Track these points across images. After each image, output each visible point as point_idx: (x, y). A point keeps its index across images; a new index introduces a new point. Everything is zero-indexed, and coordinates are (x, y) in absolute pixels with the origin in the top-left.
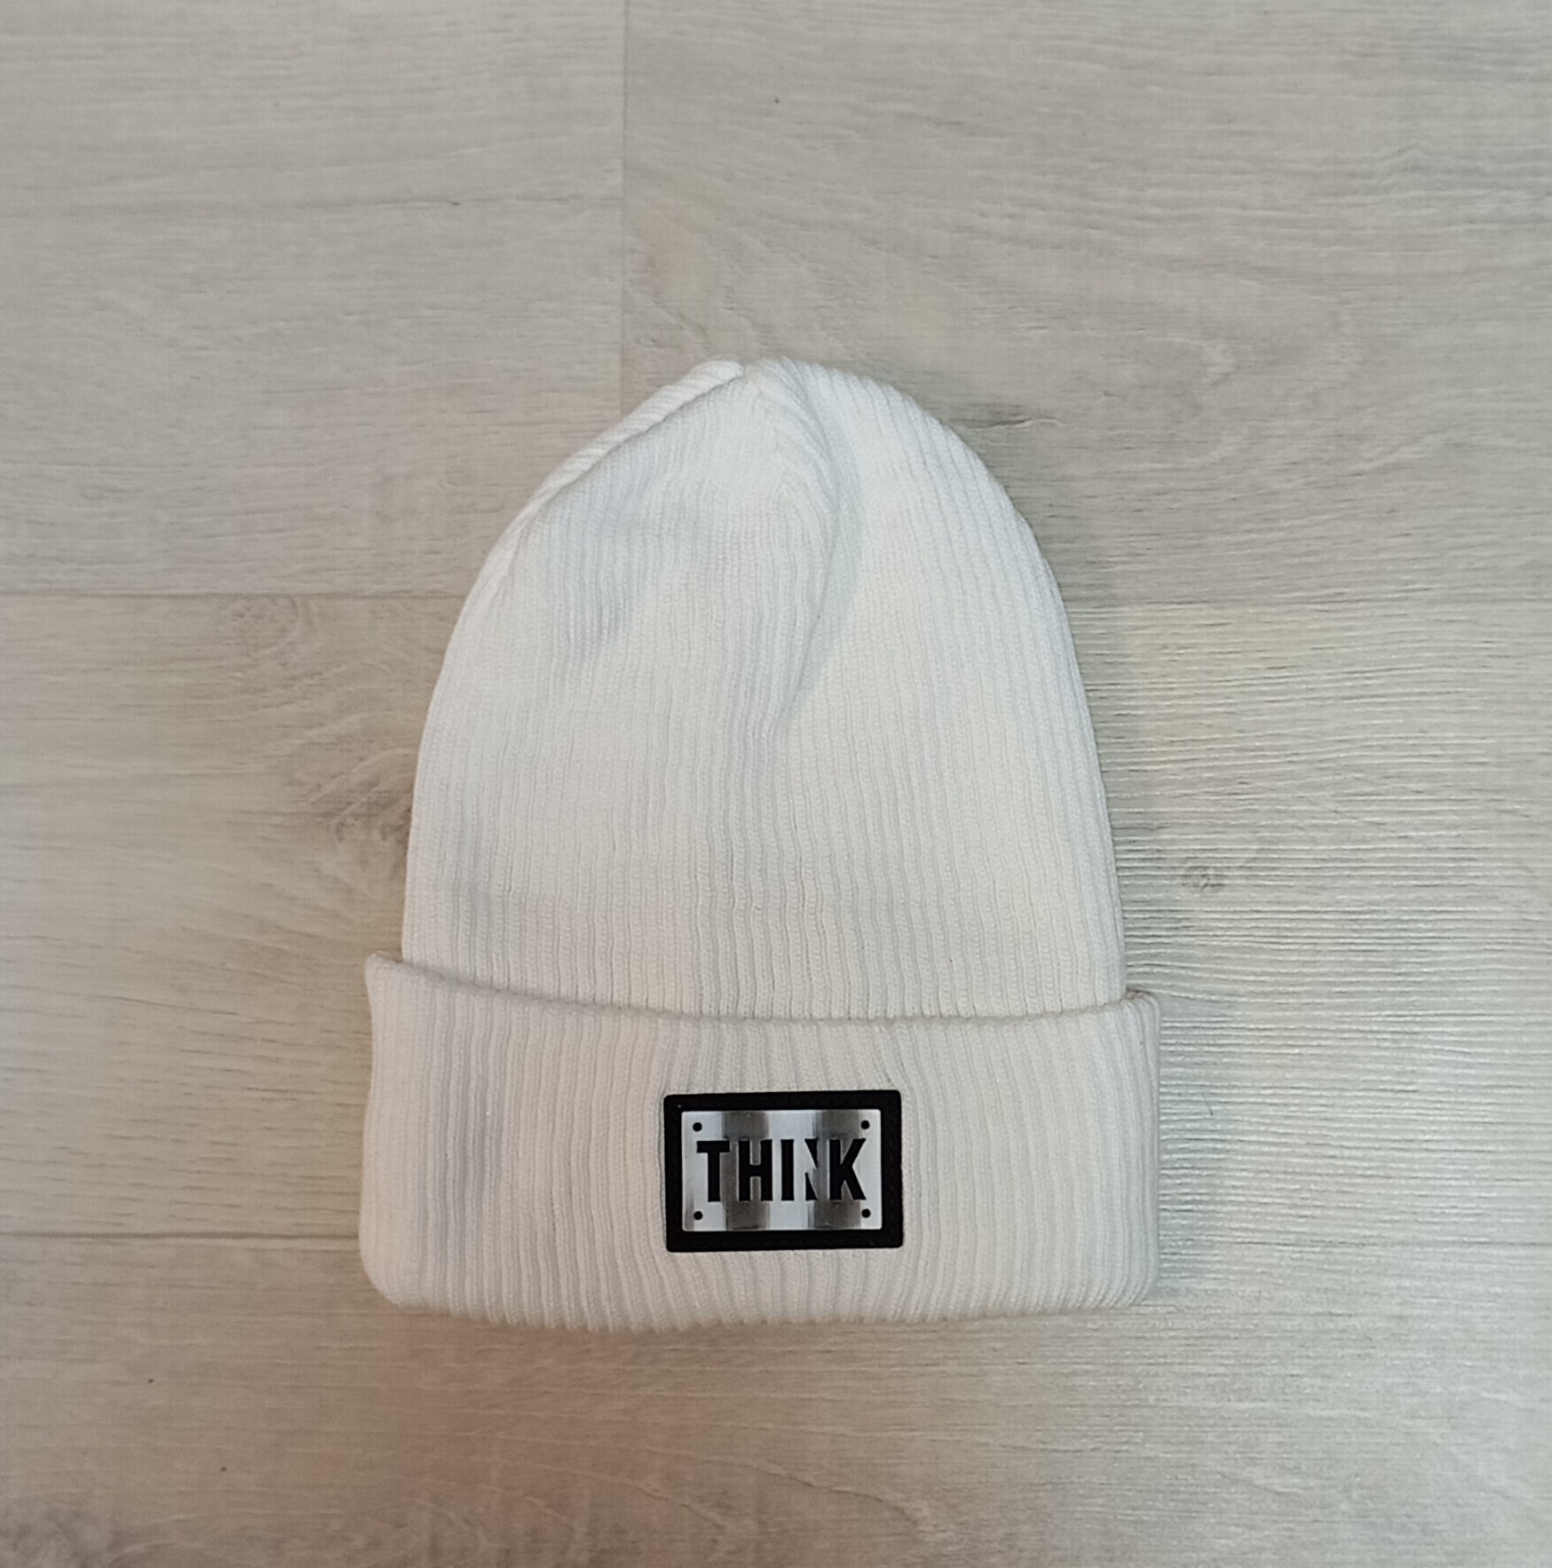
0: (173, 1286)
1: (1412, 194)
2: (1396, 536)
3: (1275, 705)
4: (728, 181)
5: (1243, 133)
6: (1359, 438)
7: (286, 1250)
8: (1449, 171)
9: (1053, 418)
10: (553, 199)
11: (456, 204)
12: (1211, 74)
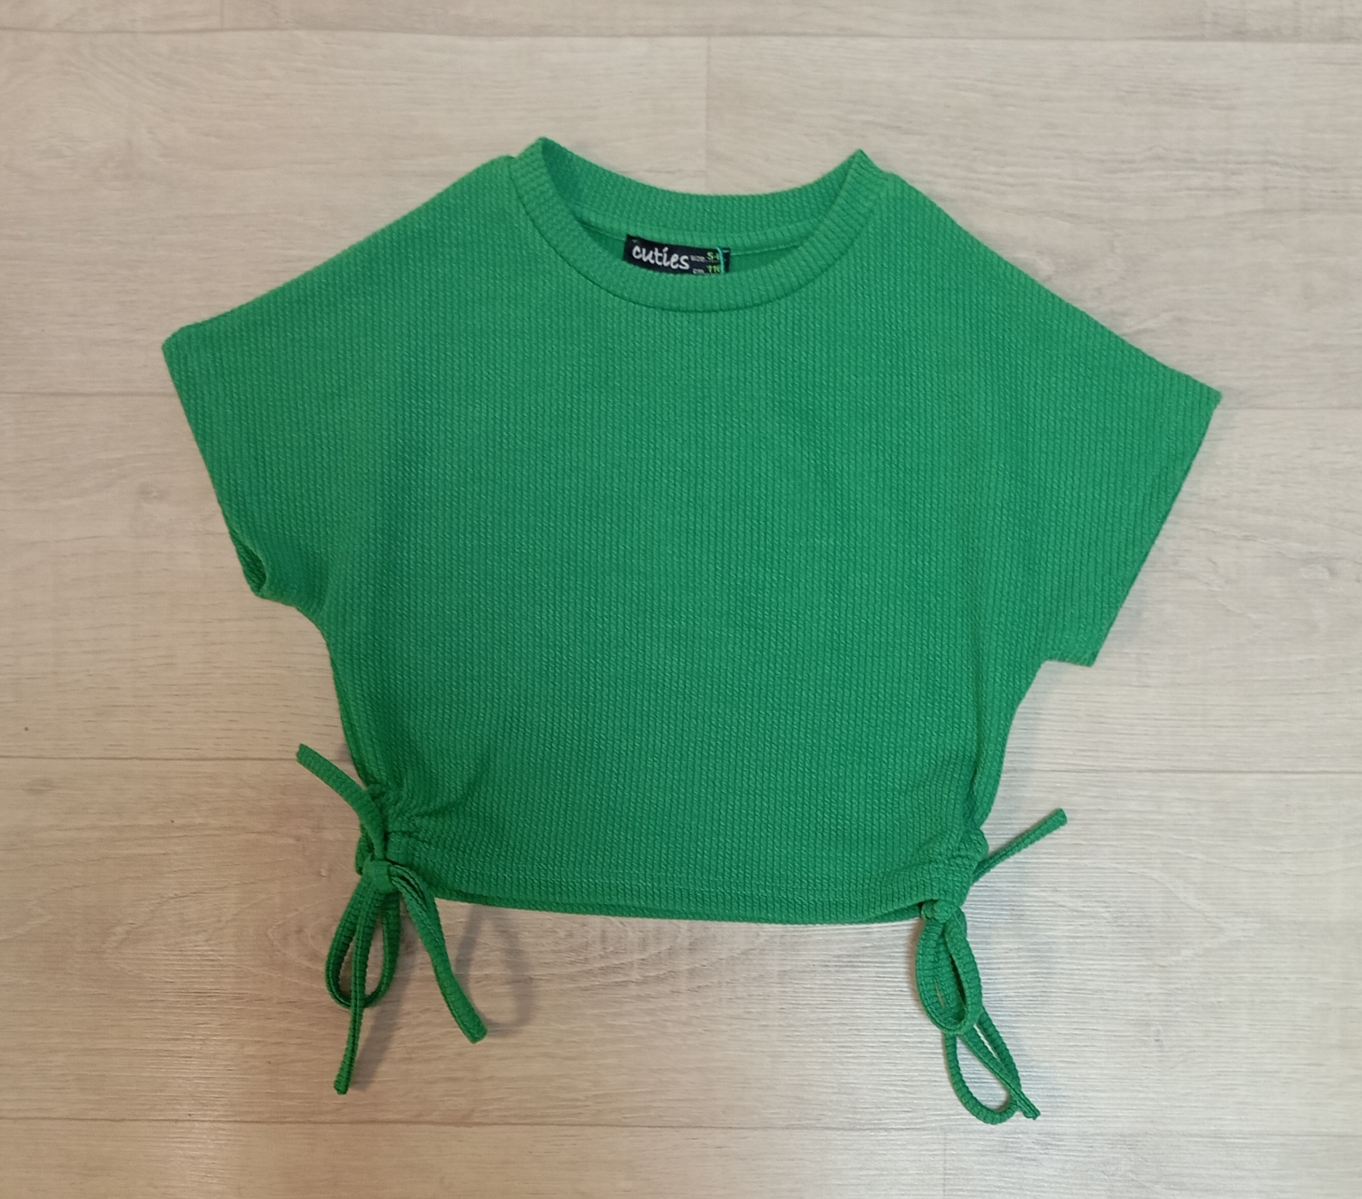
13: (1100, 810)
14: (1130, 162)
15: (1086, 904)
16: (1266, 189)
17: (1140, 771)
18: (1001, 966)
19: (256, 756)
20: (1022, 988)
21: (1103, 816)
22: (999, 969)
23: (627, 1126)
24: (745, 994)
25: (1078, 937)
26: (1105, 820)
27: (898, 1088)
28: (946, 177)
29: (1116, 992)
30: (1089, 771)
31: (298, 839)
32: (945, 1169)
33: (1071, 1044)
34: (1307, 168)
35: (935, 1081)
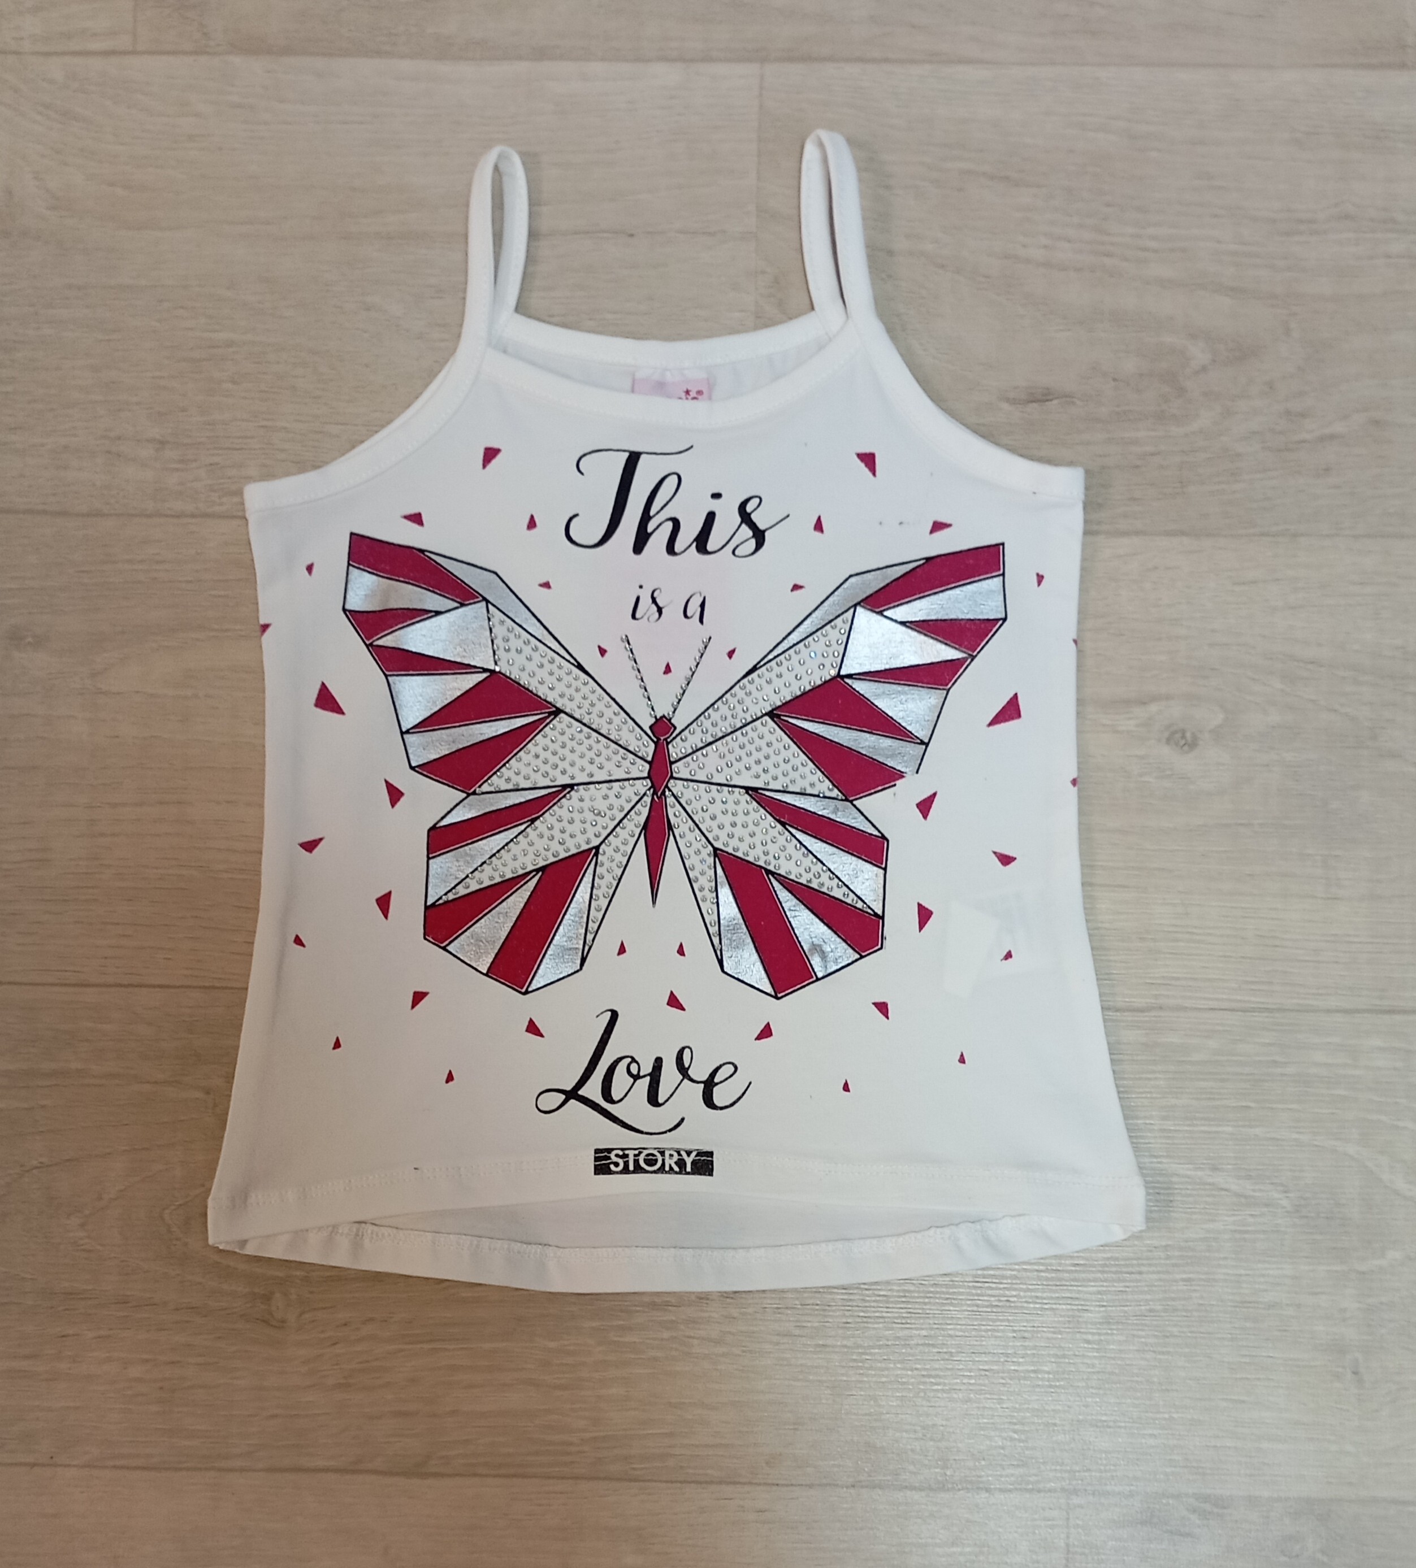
1: (1343, 235)
2: (1329, 488)
5: (1218, 187)
6: (1303, 415)
8: (1372, 220)
9: (1073, 397)
10: (704, 233)
11: (632, 235)
12: (1195, 144)
13: (1275, 1062)
14: (1310, 222)
15: (1257, 1187)
17: (1328, 1011)
18: (1144, 1269)
19: (155, 982)
20: (1173, 1299)
21: (1279, 1070)
22: (1140, 1273)
23: (636, 1480)
24: (797, 1302)
25: (1246, 1232)
26: (1282, 1075)
27: (1004, 1434)
29: (1299, 1306)
30: (1261, 1010)
32: (1067, 1545)
33: (1238, 1376)
35: (1055, 1425)
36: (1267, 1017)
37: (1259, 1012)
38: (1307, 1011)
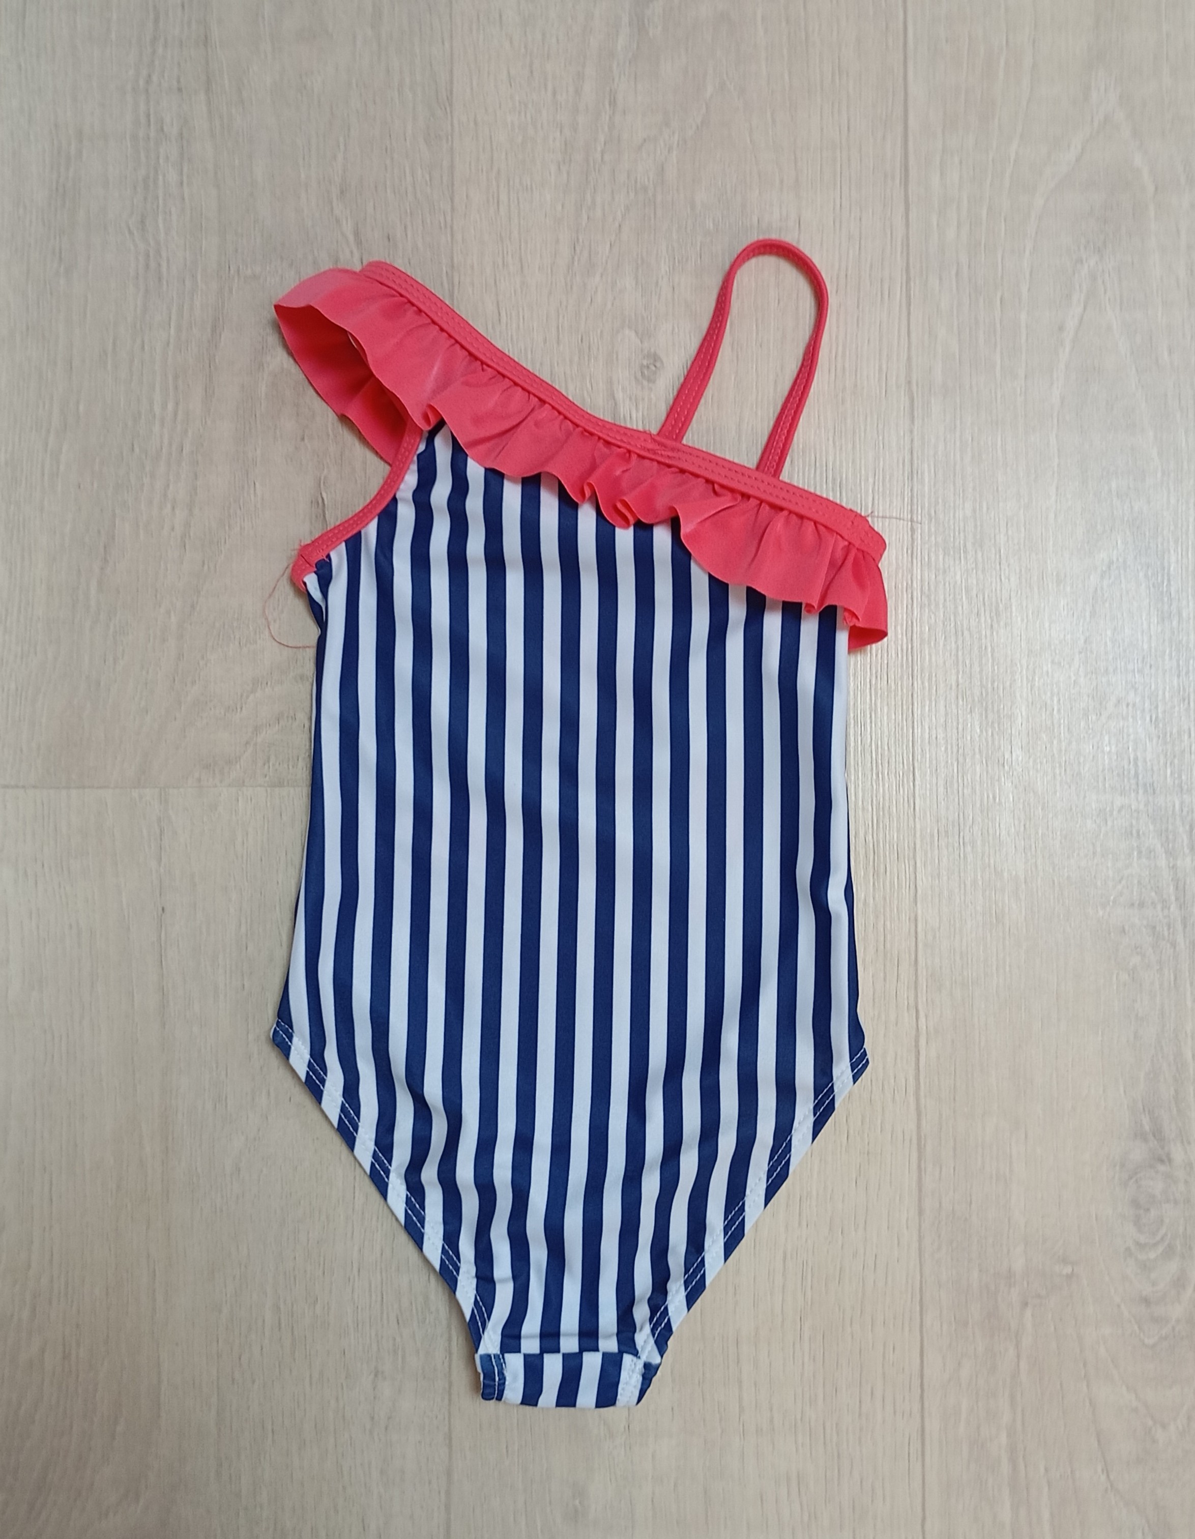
0: (954, 1099)
1: (161, 225)
2: (406, 235)
3: (526, 317)
4: (147, 712)
5: (114, 344)
7: (926, 1017)
8: (145, 199)
9: (320, 479)
10: (161, 840)
11: (163, 909)
12: (71, 368)
13: (957, 274)
14: (148, 255)
15: (1077, 287)
16: (180, 90)
19: (918, 1361)
21: (965, 270)
26: (969, 267)
28: (168, 485)
31: (1025, 1304)
34: (155, 39)
36: (915, 283)
37: (910, 290)
38: (908, 245)
